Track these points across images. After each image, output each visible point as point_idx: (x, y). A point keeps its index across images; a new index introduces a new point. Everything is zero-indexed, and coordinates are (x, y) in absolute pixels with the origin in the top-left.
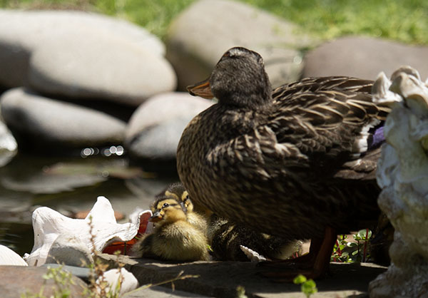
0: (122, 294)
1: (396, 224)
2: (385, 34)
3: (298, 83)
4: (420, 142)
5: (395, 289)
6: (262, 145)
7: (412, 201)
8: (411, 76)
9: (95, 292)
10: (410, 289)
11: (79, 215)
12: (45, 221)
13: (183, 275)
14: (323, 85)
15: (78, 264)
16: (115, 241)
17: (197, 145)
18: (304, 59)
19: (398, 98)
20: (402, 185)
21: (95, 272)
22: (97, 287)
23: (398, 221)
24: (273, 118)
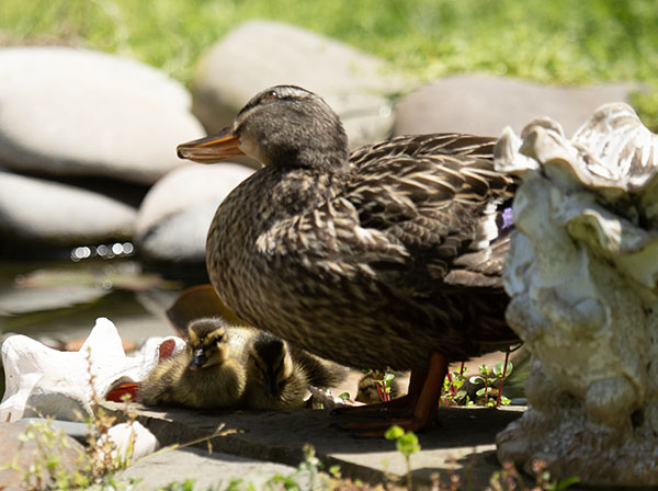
0: (136, 460)
1: (533, 347)
2: (512, 71)
3: (387, 143)
4: (566, 228)
5: (535, 444)
6: (337, 226)
7: (556, 315)
8: (550, 132)
9: (96, 457)
10: (556, 443)
11: (71, 346)
12: (20, 356)
13: (223, 430)
14: (423, 146)
15: (69, 417)
16: (124, 383)
17: (240, 226)
18: (394, 109)
19: (532, 164)
20: (542, 290)
21: (96, 429)
22: (99, 450)
23: (537, 344)
24: (353, 189)
